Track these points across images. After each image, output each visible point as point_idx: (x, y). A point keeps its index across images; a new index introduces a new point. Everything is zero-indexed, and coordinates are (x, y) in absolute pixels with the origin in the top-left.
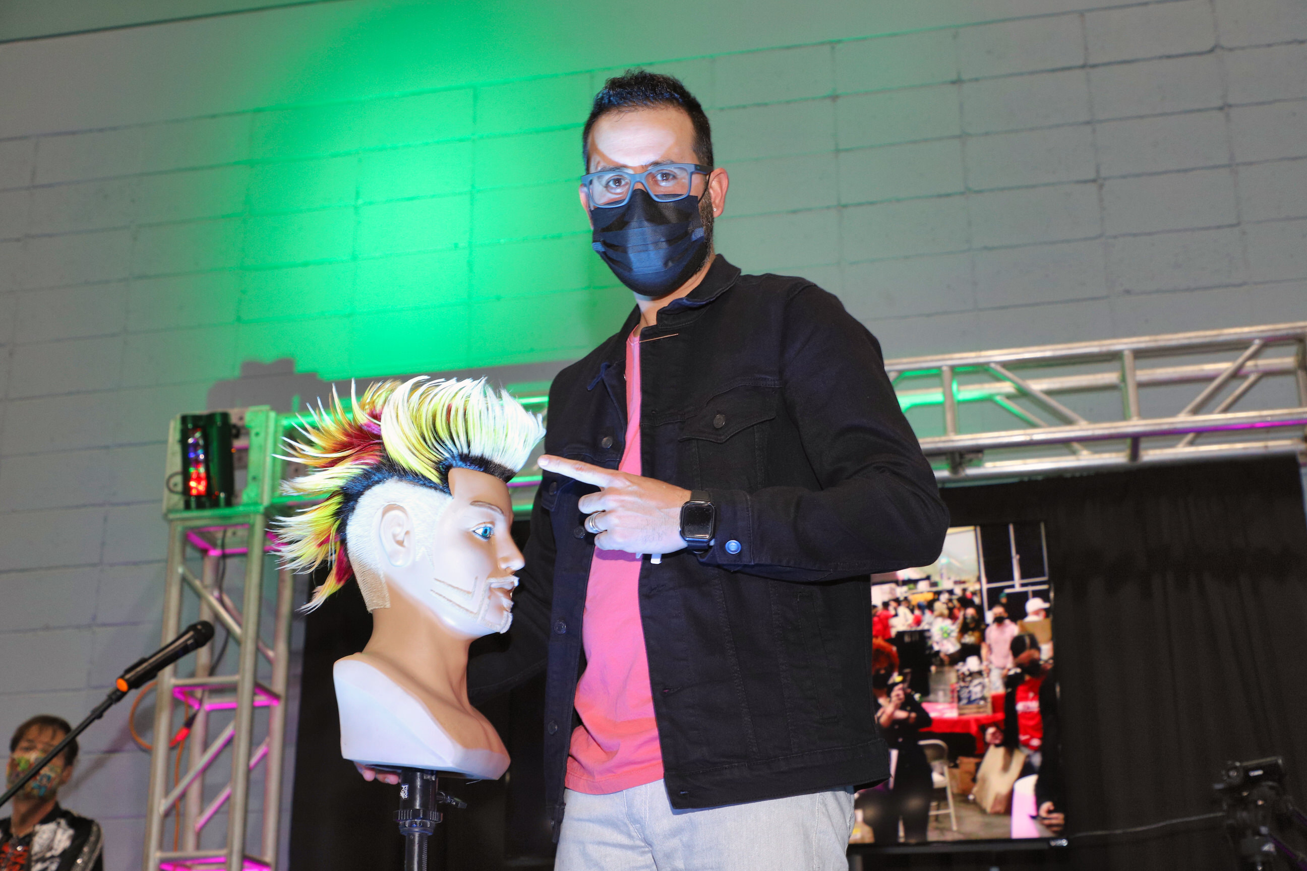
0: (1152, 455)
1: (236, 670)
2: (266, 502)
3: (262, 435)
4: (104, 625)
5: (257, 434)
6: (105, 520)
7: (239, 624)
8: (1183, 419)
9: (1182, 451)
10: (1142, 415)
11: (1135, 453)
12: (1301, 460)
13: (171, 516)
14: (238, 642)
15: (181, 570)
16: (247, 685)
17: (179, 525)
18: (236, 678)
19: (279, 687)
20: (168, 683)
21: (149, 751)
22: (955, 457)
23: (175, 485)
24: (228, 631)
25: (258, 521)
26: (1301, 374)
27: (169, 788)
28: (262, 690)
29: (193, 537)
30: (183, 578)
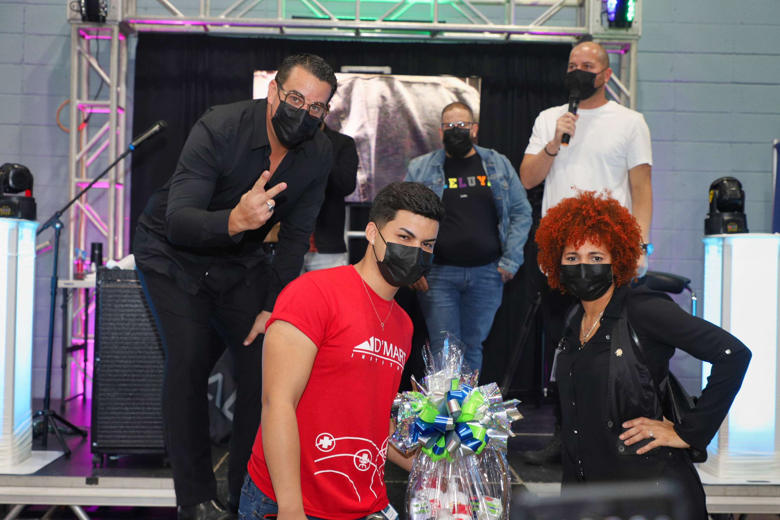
0: (514, 37)
1: (107, 97)
2: (120, 19)
4: (28, 64)
6: (24, 11)
7: (109, 77)
8: (532, 27)
9: (527, 38)
10: (516, 24)
11: (508, 37)
13: (72, 22)
14: (109, 86)
15: (78, 48)
16: (114, 107)
17: (76, 26)
18: (108, 102)
19: (123, 104)
20: (76, 102)
21: (68, 132)
22: (434, 32)
23: (74, 6)
24: (103, 80)
25: (116, 29)
26: (579, 9)
27: (79, 149)
28: (119, 107)
29: (82, 33)
30: (80, 53)
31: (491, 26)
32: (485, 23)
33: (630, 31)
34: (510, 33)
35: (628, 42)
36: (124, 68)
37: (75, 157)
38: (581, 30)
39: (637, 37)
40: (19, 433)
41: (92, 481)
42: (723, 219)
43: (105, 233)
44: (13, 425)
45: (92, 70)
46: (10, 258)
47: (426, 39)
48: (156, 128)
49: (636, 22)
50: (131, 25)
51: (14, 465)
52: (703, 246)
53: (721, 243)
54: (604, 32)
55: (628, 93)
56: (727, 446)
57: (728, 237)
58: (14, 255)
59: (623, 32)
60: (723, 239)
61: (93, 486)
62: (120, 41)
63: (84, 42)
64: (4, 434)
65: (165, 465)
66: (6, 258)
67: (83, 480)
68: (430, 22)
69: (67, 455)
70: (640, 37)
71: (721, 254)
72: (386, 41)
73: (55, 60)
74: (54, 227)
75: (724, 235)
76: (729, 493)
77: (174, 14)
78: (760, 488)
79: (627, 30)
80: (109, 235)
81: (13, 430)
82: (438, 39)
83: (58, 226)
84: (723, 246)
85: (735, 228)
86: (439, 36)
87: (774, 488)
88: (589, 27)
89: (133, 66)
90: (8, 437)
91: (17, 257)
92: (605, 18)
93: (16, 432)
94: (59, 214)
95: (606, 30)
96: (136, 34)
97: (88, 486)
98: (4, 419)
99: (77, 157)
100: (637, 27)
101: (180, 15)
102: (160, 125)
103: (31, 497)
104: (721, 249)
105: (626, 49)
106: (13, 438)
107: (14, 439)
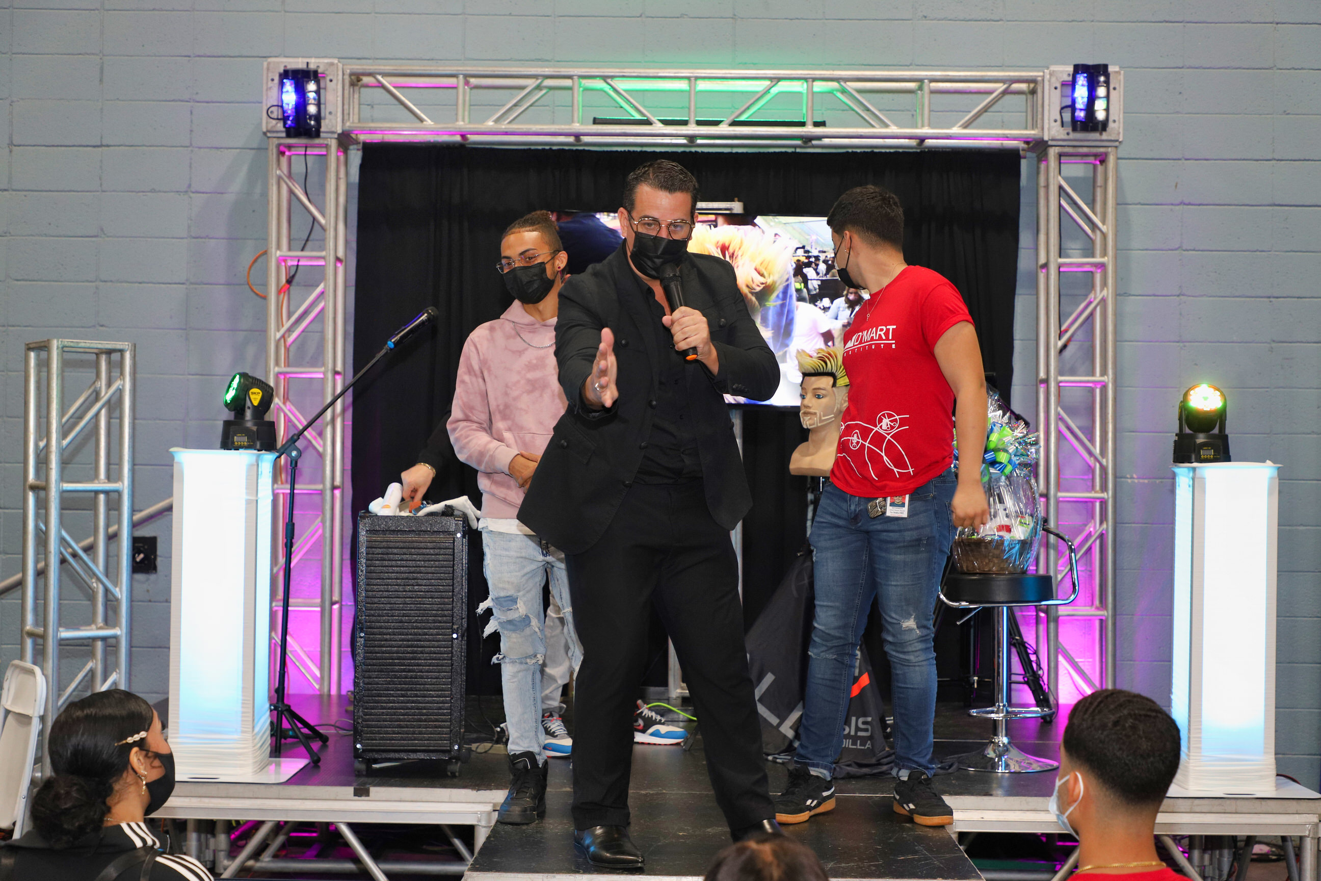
0: (929, 142)
1: (322, 248)
2: (340, 131)
3: (334, 81)
4: (197, 192)
5: (331, 81)
6: (191, 113)
7: (323, 215)
8: (956, 130)
10: (930, 126)
11: (921, 143)
12: (1022, 153)
13: (269, 135)
14: (323, 229)
15: (278, 172)
16: (332, 259)
17: (276, 141)
18: (323, 254)
19: (341, 254)
20: (275, 254)
21: (265, 298)
22: (807, 139)
23: (272, 112)
24: (314, 219)
25: (333, 144)
26: (1030, 97)
27: (279, 324)
28: (338, 259)
29: (282, 148)
30: (279, 178)
31: (894, 129)
32: (887, 126)
33: (1105, 136)
34: (922, 140)
35: (1102, 150)
36: (342, 199)
37: (274, 334)
38: (1031, 133)
39: (1117, 144)
40: (259, 732)
41: (361, 792)
42: (1195, 442)
43: (320, 449)
44: (253, 720)
45: (294, 202)
46: (248, 502)
47: (795, 147)
48: (424, 317)
49: (1114, 121)
50: (353, 136)
51: (256, 772)
52: (1174, 476)
53: (1191, 474)
54: (1066, 137)
55: (1104, 228)
56: (1200, 748)
57: (1198, 467)
58: (254, 498)
59: (1095, 135)
60: (1194, 469)
61: (363, 798)
62: (338, 159)
63: (284, 160)
64: (243, 732)
65: (449, 774)
66: (244, 502)
67: (351, 790)
68: (802, 124)
69: (315, 763)
70: (1120, 142)
71: (1191, 489)
72: (735, 150)
73: (237, 185)
74: (289, 455)
75: (1195, 465)
76: (1197, 809)
77: (421, 120)
78: (1239, 802)
79: (1101, 134)
80: (325, 449)
81: (253, 727)
82: (814, 147)
83: (294, 454)
84: (1193, 479)
85: (1210, 453)
86: (814, 142)
87: (1258, 802)
88: (1043, 129)
89: (355, 193)
90: (249, 736)
91: (257, 501)
92: (1067, 116)
93: (257, 729)
94: (296, 437)
95: (1068, 134)
96: (360, 146)
97: (357, 798)
98: (243, 713)
99: (278, 335)
100: (1116, 128)
101: (429, 122)
102: (429, 313)
103: (286, 811)
104: (1191, 483)
105: (1103, 159)
106: (254, 737)
107: (255, 739)
